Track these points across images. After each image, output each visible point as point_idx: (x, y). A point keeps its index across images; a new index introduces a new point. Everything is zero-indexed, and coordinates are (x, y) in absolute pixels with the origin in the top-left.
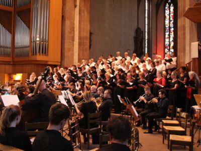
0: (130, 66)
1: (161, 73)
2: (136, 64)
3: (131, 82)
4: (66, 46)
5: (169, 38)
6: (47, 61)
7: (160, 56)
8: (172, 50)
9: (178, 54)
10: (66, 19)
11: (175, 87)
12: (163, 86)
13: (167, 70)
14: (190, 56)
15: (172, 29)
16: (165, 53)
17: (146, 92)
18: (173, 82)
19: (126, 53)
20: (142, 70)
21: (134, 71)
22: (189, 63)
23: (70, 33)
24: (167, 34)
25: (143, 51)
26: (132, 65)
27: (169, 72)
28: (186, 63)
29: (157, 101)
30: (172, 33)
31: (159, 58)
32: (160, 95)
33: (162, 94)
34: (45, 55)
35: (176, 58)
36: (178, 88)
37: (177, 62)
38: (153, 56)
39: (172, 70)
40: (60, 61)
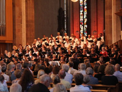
4: (17, 28)
5: (83, 15)
6: (5, 40)
10: (16, 6)
15: (86, 7)
23: (19, 17)
24: (82, 11)
30: (86, 11)
34: (4, 36)
40: (12, 40)
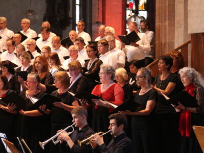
0: (36, 54)
1: (111, 72)
2: (48, 49)
3: (35, 96)
7: (111, 29)
8: (144, 14)
9: (157, 24)
11: (147, 109)
12: (116, 107)
13: (127, 66)
14: (186, 28)
16: (125, 22)
17: (76, 121)
18: (141, 94)
19: (26, 20)
20: (65, 65)
21: (45, 68)
22: (184, 47)
25: (70, 15)
26: (39, 51)
27: (132, 69)
28: (176, 46)
29: (101, 142)
31: (110, 33)
32: (113, 128)
33: (118, 124)
35: (150, 33)
36: (153, 109)
37: (152, 43)
38: (94, 27)
39: (140, 64)
